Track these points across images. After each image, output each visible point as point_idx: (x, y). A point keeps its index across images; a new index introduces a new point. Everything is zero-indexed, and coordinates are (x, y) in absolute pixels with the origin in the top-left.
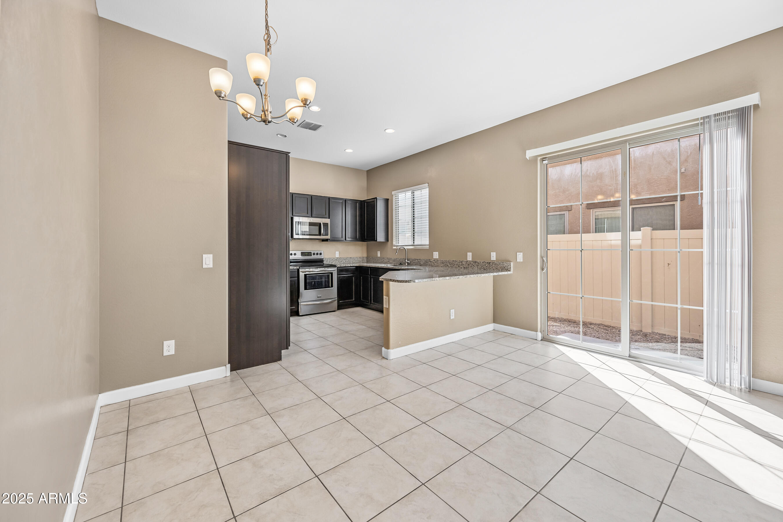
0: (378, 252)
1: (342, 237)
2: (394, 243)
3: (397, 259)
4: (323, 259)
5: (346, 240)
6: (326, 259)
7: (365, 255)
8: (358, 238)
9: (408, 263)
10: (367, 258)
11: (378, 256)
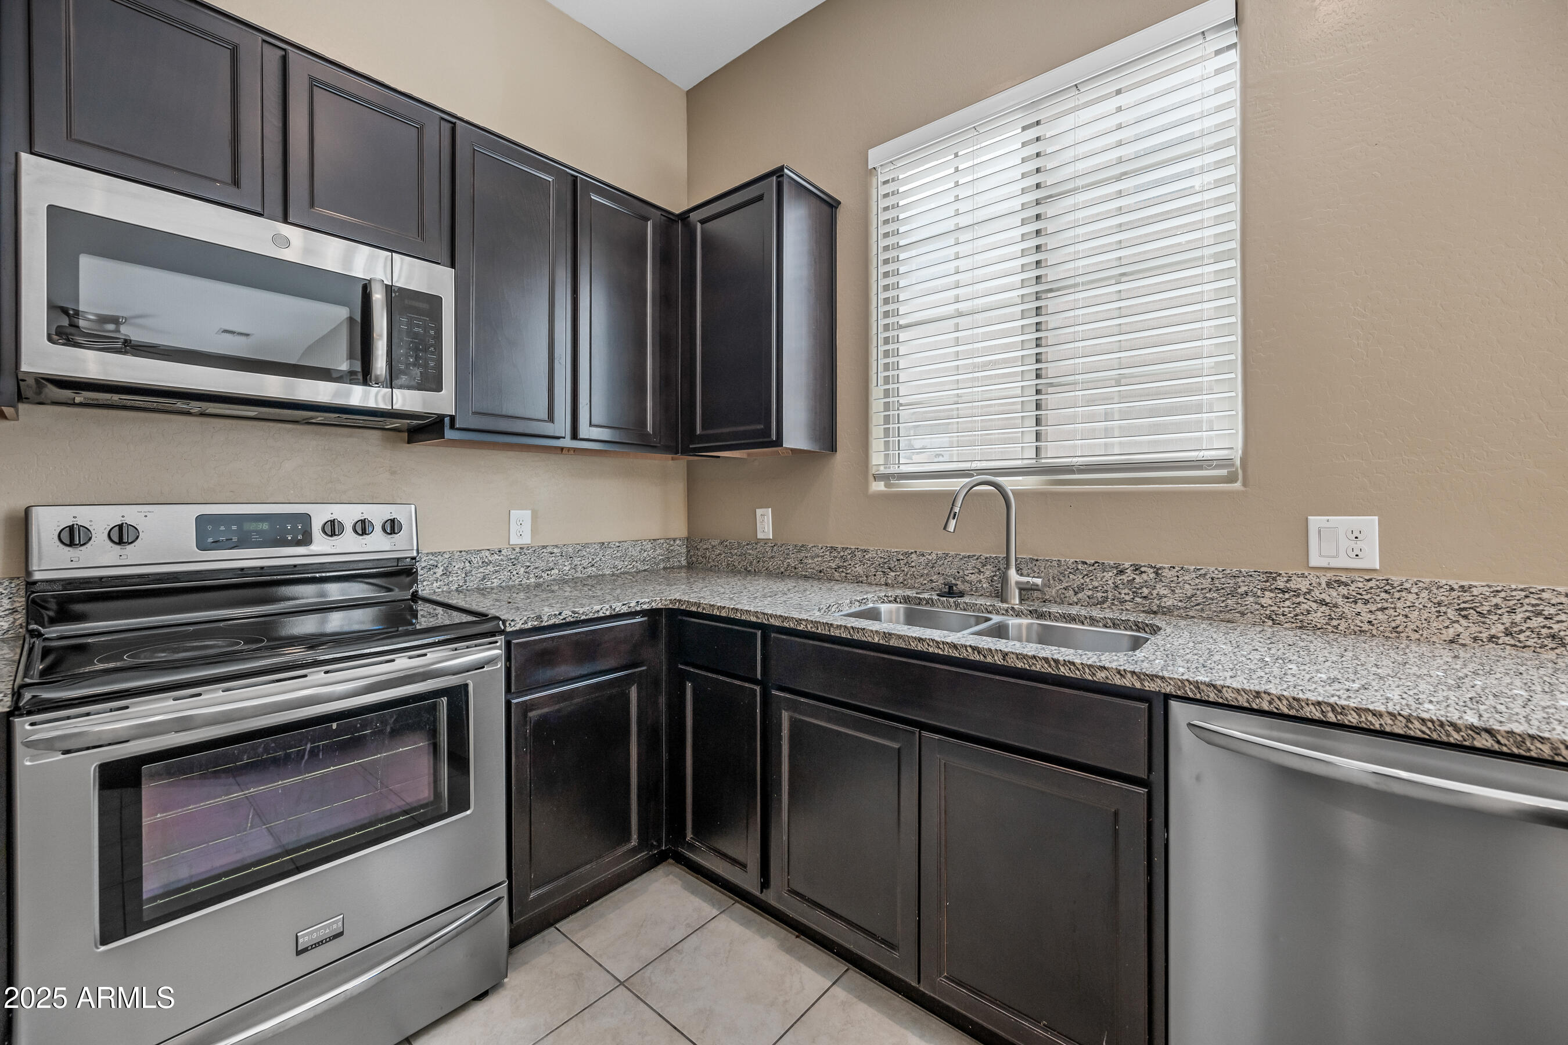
0: (759, 512)
1: (551, 418)
2: (877, 459)
3: (907, 554)
4: (414, 558)
5: (575, 436)
6: (442, 561)
7: (679, 529)
8: (649, 429)
9: (1025, 591)
10: (690, 542)
11: (760, 536)
